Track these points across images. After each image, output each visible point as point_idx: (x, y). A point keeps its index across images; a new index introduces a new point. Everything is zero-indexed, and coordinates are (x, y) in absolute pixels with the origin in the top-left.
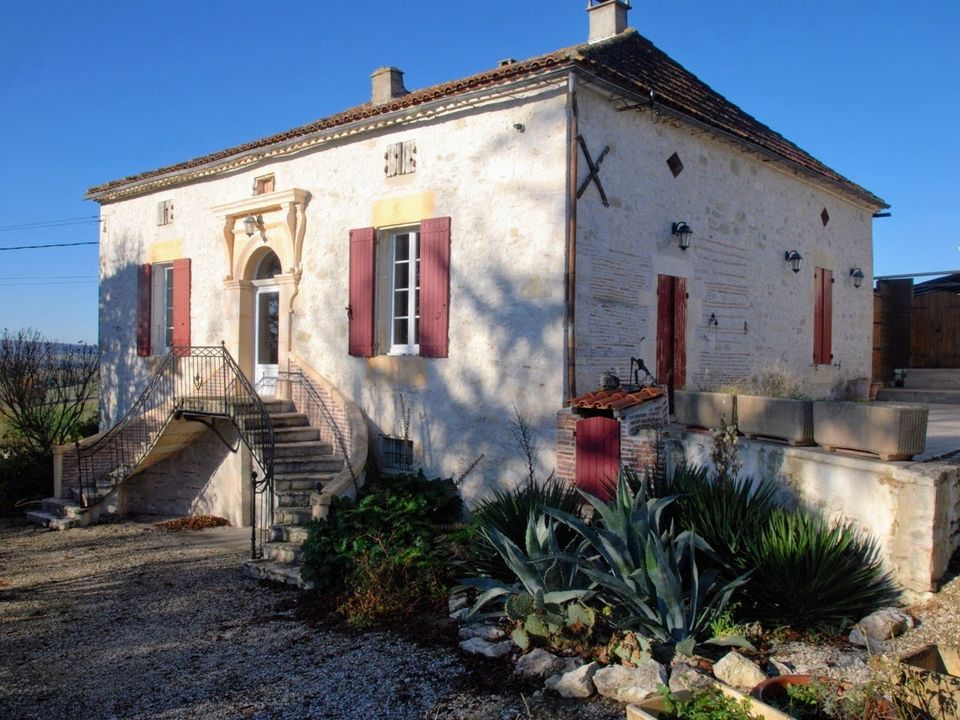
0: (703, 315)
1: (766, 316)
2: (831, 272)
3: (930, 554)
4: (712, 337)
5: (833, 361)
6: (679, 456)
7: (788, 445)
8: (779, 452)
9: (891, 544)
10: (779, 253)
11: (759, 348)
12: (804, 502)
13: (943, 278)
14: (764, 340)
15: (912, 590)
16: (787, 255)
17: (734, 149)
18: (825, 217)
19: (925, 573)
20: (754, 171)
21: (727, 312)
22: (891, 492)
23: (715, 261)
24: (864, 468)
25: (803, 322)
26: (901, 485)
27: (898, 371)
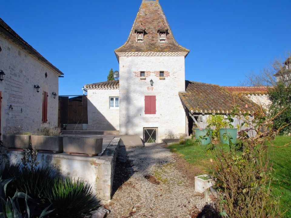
0: (7, 105)
1: (28, 107)
2: (47, 93)
3: (110, 187)
4: (10, 114)
5: (47, 122)
6: (6, 160)
7: (53, 153)
8: (50, 156)
9: (96, 185)
10: (33, 85)
11: (25, 118)
12: (61, 173)
13: (76, 97)
14: (27, 115)
15: (104, 200)
16: (35, 86)
17: (20, 47)
18: (46, 75)
19: (108, 193)
20: (26, 56)
21: (16, 105)
22: (95, 167)
23: (12, 86)
24: (85, 160)
25: (39, 109)
26: (99, 165)
27: (64, 125)
